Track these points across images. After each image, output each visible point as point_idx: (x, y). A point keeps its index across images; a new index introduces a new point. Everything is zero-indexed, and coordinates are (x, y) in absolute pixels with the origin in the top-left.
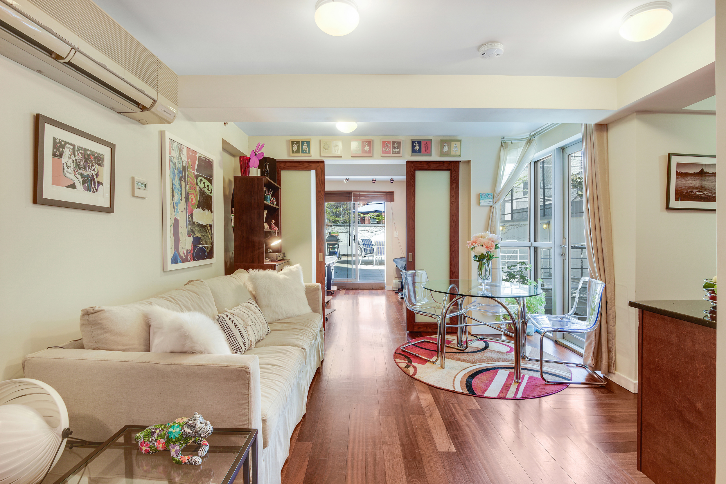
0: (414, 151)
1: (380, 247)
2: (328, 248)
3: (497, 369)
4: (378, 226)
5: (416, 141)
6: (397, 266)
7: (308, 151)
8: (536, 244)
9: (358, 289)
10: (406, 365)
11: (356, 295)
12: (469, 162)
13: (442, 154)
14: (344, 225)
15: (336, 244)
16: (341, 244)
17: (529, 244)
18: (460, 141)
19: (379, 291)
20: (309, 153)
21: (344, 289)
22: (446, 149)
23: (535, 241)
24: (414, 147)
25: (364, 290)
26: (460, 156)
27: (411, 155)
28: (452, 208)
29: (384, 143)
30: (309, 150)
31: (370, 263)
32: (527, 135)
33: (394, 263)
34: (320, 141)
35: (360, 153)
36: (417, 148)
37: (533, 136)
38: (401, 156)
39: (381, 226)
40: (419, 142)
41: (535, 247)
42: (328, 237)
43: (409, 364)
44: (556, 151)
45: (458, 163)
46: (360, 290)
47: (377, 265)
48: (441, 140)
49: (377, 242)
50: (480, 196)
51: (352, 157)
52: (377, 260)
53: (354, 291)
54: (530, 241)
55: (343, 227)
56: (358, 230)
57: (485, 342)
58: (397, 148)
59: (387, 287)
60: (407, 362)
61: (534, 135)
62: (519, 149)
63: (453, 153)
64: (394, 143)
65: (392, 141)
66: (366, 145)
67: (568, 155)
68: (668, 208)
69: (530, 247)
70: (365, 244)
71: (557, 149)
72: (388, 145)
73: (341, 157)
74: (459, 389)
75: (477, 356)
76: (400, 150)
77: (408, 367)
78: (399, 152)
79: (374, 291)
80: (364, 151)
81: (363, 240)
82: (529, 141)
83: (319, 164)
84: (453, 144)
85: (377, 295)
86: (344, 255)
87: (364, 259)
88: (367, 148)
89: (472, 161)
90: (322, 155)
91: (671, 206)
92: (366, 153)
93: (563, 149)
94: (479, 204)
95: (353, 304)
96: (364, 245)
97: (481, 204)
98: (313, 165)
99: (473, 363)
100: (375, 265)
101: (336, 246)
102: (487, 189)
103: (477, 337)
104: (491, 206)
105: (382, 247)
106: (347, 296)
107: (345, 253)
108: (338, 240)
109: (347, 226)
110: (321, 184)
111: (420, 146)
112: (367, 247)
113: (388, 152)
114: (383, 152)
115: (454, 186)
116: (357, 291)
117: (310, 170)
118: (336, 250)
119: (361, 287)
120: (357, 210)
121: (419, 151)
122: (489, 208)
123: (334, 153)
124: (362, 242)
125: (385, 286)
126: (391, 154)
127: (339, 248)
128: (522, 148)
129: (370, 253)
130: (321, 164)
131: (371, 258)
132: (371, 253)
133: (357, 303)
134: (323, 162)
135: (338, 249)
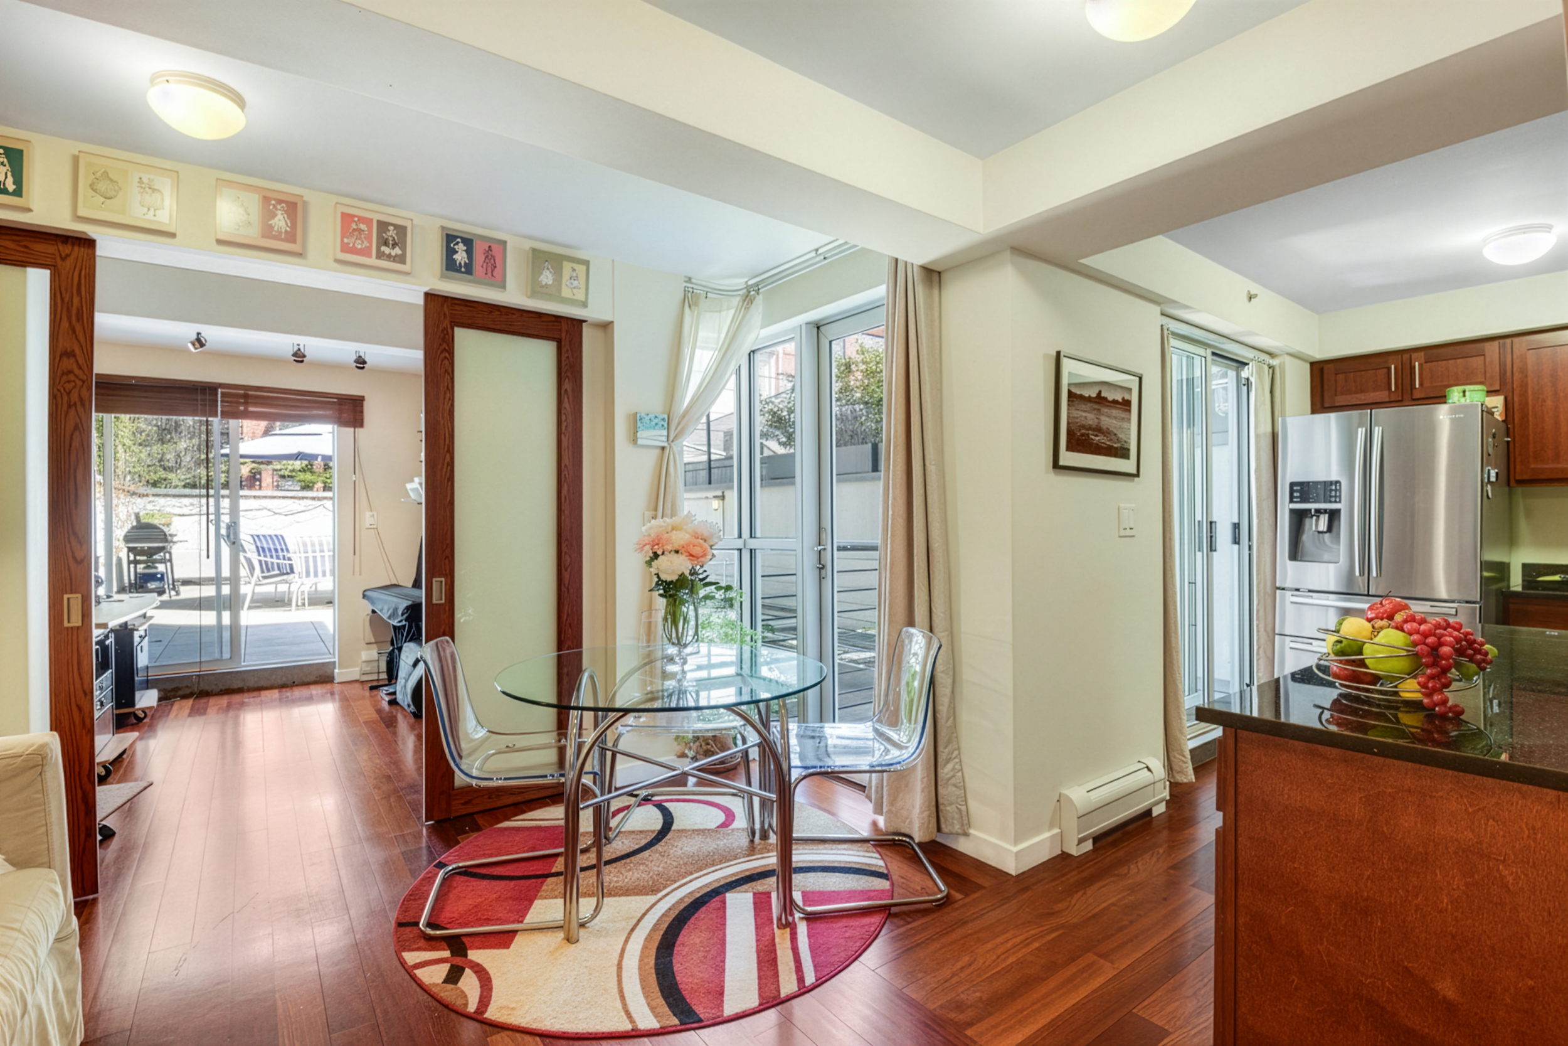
0: (450, 265)
1: (315, 558)
2: (130, 562)
3: (717, 892)
4: (303, 498)
5: (457, 237)
6: (374, 612)
7: (11, 187)
8: (753, 544)
9: (240, 691)
10: (444, 968)
11: (231, 714)
12: (606, 327)
13: (536, 290)
14: (187, 491)
15: (162, 549)
16: (176, 550)
17: (739, 543)
18: (586, 263)
19: (316, 690)
20: (18, 193)
21: (185, 697)
22: (547, 278)
23: (751, 537)
24: (450, 252)
25: (264, 693)
26: (584, 305)
27: (443, 276)
28: (565, 443)
29: (347, 218)
30: (18, 182)
31: (279, 602)
32: (740, 282)
33: (365, 602)
34: (76, 160)
35: (252, 234)
36: (461, 257)
37: (757, 288)
38: (408, 274)
39: (313, 498)
40: (468, 242)
41: (751, 550)
42: (133, 528)
43: (458, 961)
44: (804, 327)
45: (578, 323)
46: (246, 695)
47: (304, 604)
48: (534, 250)
49: (305, 545)
50: (635, 422)
51: (220, 242)
52: (303, 592)
53: (224, 701)
54: (740, 536)
55: (186, 501)
56: (241, 508)
57: (660, 806)
58: (394, 245)
59: (339, 674)
60: (446, 954)
61: (757, 284)
62: (724, 313)
63: (566, 293)
64: (383, 226)
65: (376, 217)
66: (279, 212)
67: (830, 342)
68: (1056, 465)
69: (740, 550)
70: (263, 549)
71: (807, 324)
72: (363, 227)
73: (173, 235)
74: (647, 1021)
75: (654, 862)
76: (404, 249)
77: (454, 976)
78: (401, 259)
79: (298, 692)
80: (268, 231)
81: (256, 538)
82: (749, 296)
83: (66, 249)
84: (567, 266)
85: (310, 699)
86: (186, 582)
87: (258, 589)
88: (280, 222)
89: (615, 324)
90: (82, 212)
91: (1062, 463)
92: (275, 238)
93: (818, 328)
94: (634, 441)
95: (222, 745)
96: (260, 550)
97: (640, 442)
98: (39, 247)
99: (654, 890)
100: (297, 605)
101: (162, 554)
102: (652, 402)
103: (636, 796)
104: (663, 448)
105: (318, 554)
106: (200, 720)
107: (193, 574)
108: (169, 538)
109: (200, 496)
110: (78, 328)
111: (469, 252)
112: (268, 555)
113: (365, 252)
114: (345, 248)
115: (567, 385)
116: (236, 698)
117: (23, 264)
118: (161, 568)
119: (252, 683)
120: (237, 449)
121: (468, 269)
122: (658, 452)
123: (138, 214)
124: (252, 541)
125: (336, 671)
126: (373, 261)
127: (170, 560)
128: (732, 312)
129: (277, 572)
130: (79, 251)
131: (283, 588)
132: (284, 574)
133: (237, 744)
134: (90, 243)
135: (169, 564)
